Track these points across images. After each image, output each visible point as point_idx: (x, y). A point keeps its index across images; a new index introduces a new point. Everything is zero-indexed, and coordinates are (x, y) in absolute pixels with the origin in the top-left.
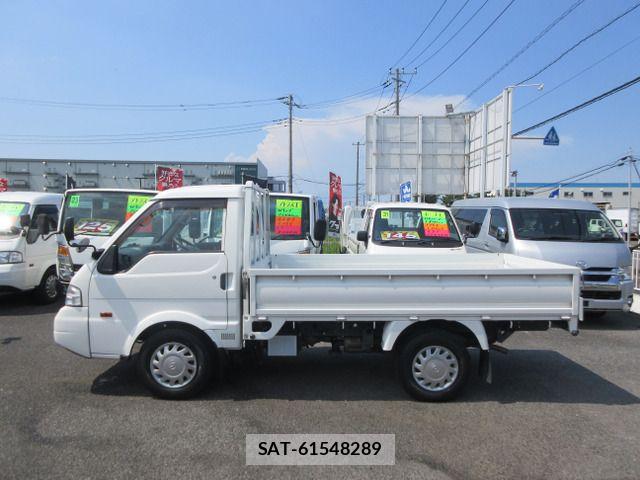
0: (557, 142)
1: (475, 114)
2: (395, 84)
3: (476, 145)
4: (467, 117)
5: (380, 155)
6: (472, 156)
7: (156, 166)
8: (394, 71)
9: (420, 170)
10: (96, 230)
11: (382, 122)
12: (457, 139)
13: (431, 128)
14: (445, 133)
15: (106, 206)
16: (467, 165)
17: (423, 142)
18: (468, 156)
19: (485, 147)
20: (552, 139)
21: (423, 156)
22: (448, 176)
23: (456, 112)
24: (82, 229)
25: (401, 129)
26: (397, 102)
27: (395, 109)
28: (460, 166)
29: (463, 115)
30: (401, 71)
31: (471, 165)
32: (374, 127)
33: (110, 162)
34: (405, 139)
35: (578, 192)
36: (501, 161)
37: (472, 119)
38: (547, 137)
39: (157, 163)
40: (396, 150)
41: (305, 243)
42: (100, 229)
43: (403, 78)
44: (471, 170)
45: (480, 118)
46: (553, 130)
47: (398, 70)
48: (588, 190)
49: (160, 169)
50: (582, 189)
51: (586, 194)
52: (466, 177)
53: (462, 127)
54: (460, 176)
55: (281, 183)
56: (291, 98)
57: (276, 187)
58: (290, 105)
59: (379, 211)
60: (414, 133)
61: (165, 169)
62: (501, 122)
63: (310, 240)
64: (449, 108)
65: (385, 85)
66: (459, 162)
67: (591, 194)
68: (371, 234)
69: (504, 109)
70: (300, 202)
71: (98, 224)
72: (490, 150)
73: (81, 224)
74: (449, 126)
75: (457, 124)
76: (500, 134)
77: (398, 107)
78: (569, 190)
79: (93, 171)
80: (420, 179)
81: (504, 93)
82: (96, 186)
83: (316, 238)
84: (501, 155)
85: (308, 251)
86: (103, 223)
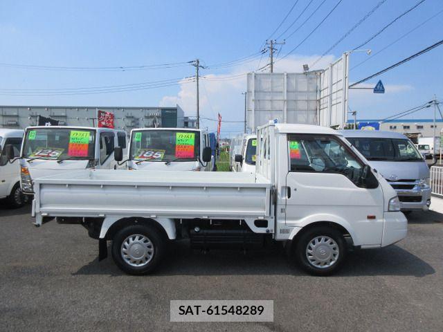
0: (383, 91)
1: (324, 71)
2: (270, 51)
3: (325, 93)
4: (318, 73)
5: (257, 101)
6: (322, 100)
7: (97, 110)
8: (269, 42)
9: (285, 111)
10: (48, 156)
11: (258, 78)
12: (311, 90)
13: (293, 82)
14: (303, 85)
15: (57, 138)
16: (318, 108)
17: (287, 91)
18: (319, 101)
19: (331, 95)
20: (379, 89)
21: (287, 101)
22: (305, 116)
23: (310, 70)
24: (38, 155)
25: (272, 82)
26: (272, 64)
27: (270, 69)
28: (313, 108)
29: (315, 72)
30: (274, 42)
31: (322, 107)
32: (253, 81)
33: (75, 108)
34: (275, 89)
35: (400, 125)
36: (341, 105)
37: (322, 75)
38: (376, 87)
39: (98, 108)
40: (268, 98)
41: (197, 164)
42: (50, 155)
43: (275, 47)
44: (322, 111)
45: (327, 75)
46: (380, 83)
47: (272, 41)
48: (407, 124)
49: (100, 112)
50: (402, 124)
51: (405, 127)
52: (318, 116)
53: (315, 80)
54: (314, 115)
55: (193, 122)
56: (198, 62)
57: (190, 124)
58: (197, 66)
59: (250, 141)
60: (281, 85)
61: (103, 112)
62: (341, 77)
63: (200, 161)
64: (306, 67)
65: (264, 52)
66: (313, 106)
67: (408, 127)
68: (244, 157)
69: (343, 67)
70: (193, 135)
71: (50, 151)
72: (334, 96)
73: (37, 151)
74: (306, 80)
75: (311, 79)
76: (341, 86)
77: (272, 67)
78: (393, 124)
79: (63, 114)
80: (285, 117)
81: (343, 56)
82: (65, 125)
83: (204, 161)
84: (341, 100)
85: (199, 169)
86: (53, 151)
